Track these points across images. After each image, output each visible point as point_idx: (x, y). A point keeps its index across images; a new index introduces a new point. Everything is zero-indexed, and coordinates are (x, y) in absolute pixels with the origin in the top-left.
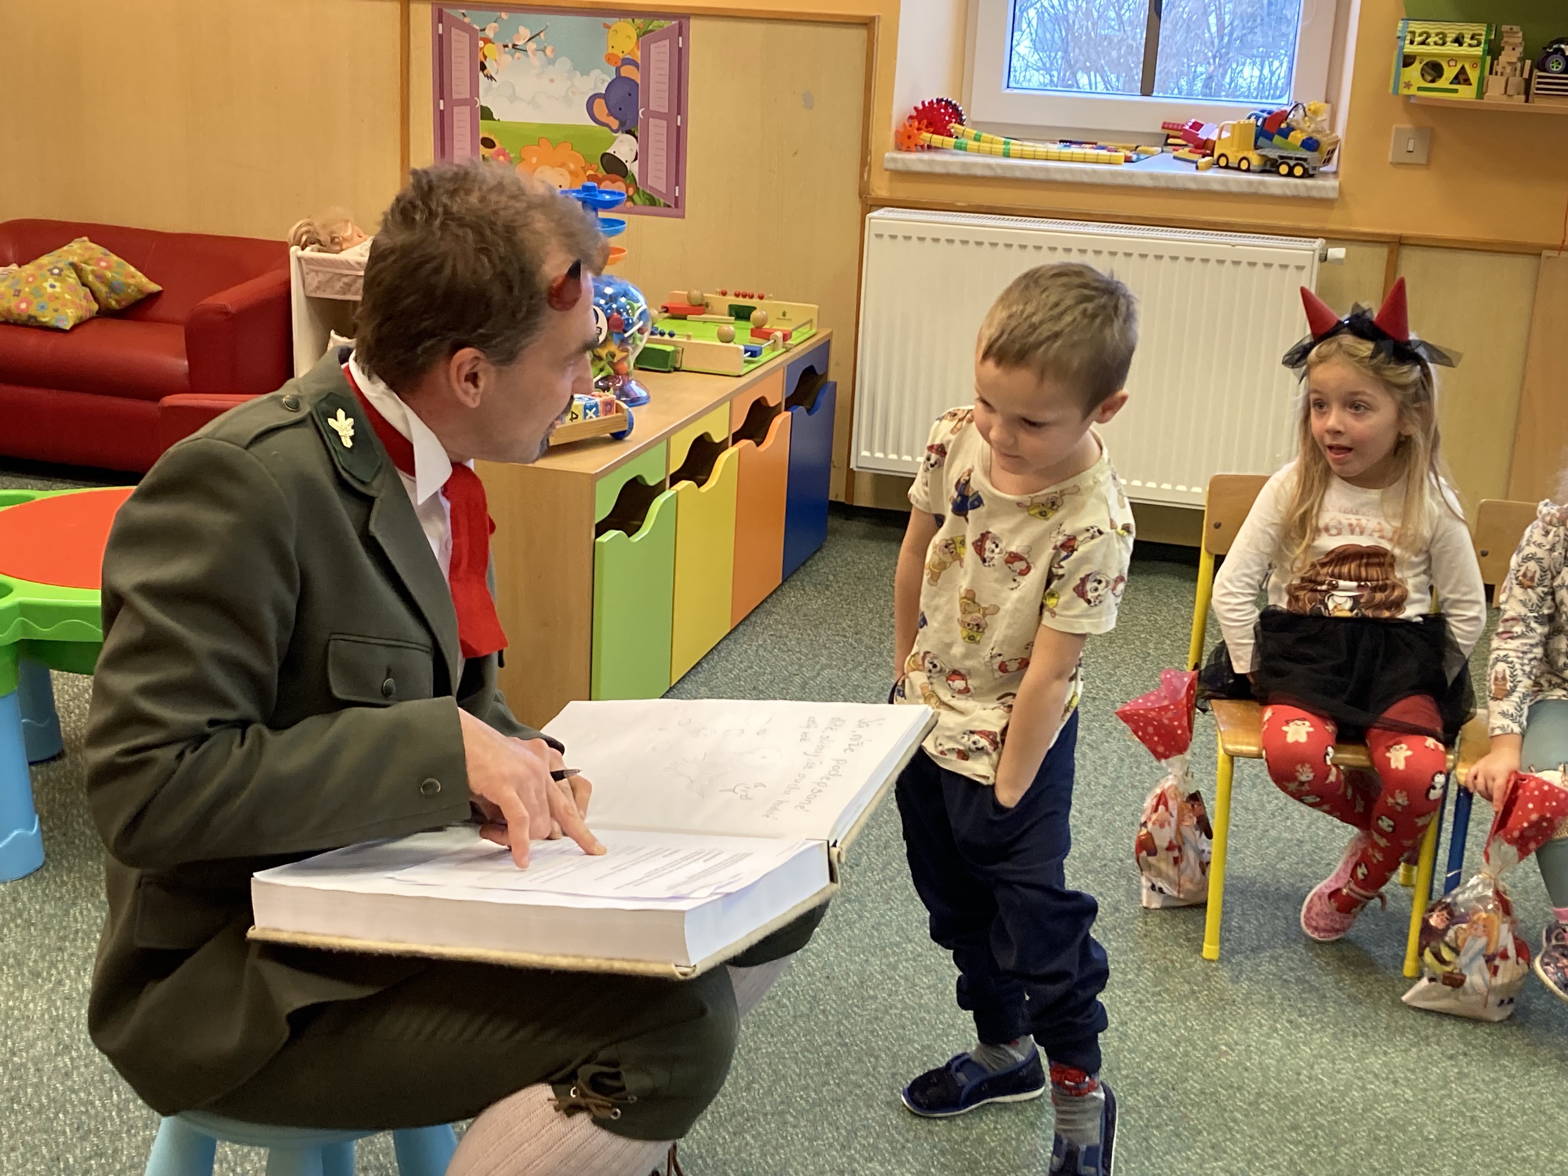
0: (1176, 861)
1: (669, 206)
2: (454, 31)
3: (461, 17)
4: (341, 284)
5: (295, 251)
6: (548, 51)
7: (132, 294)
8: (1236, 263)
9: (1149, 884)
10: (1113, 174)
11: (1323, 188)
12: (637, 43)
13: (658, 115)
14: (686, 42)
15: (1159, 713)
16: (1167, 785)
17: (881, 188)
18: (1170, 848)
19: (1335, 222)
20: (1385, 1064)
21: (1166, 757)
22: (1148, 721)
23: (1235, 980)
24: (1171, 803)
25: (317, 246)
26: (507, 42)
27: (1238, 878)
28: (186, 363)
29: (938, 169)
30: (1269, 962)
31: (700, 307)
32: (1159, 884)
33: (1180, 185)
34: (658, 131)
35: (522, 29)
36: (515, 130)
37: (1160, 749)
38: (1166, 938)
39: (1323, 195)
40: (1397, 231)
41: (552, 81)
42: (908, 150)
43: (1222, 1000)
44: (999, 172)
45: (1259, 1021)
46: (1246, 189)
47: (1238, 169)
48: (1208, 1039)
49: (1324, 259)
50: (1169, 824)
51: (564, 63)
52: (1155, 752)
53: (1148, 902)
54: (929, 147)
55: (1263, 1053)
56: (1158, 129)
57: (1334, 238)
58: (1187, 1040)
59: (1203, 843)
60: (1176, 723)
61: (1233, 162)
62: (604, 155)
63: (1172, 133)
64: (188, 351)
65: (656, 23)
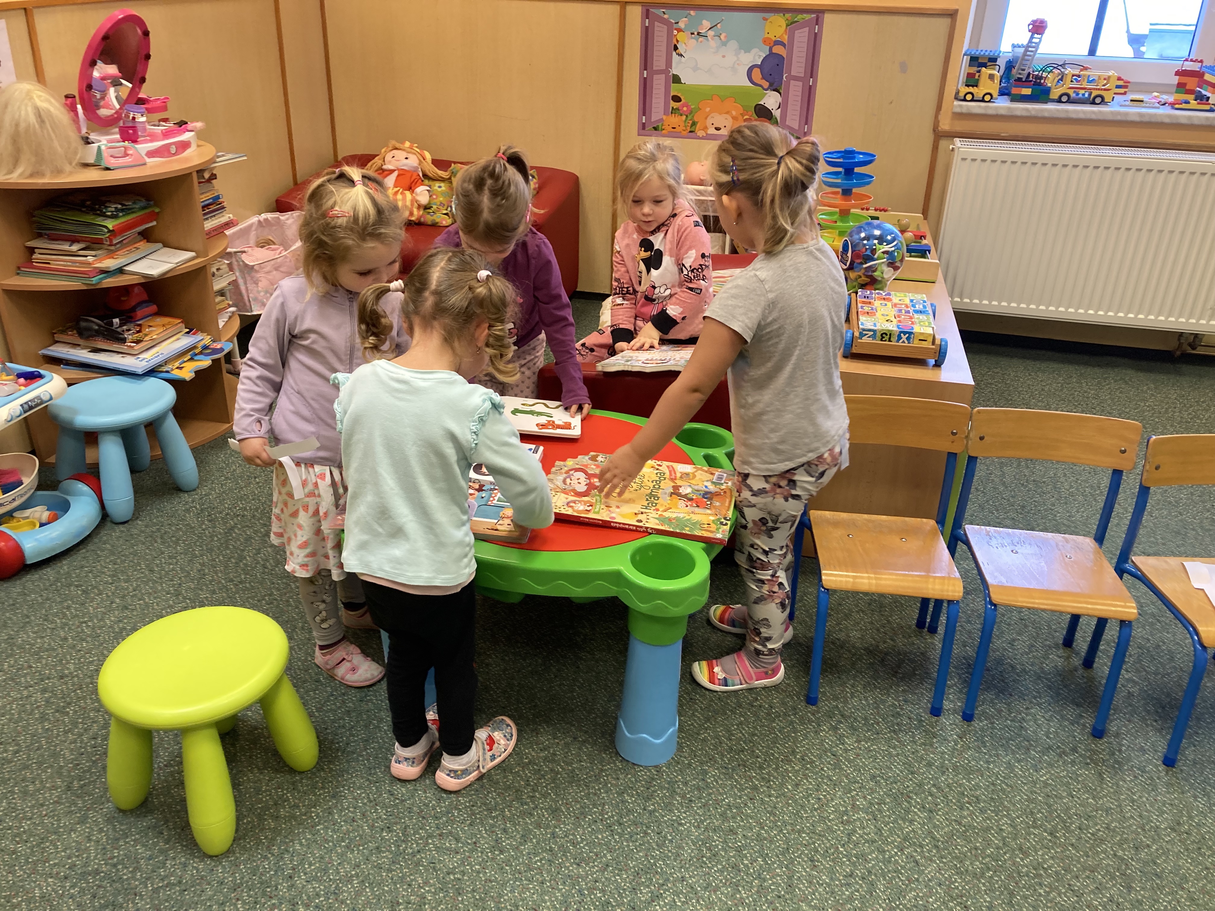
2: (657, 23)
3: (662, 15)
6: (722, 37)
12: (786, 31)
13: (796, 78)
14: (821, 29)
17: (945, 125)
26: (693, 31)
29: (989, 112)
33: (1159, 120)
34: (796, 90)
35: (705, 22)
36: (696, 90)
44: (1034, 113)
46: (1204, 122)
62: (757, 105)
65: (800, 17)
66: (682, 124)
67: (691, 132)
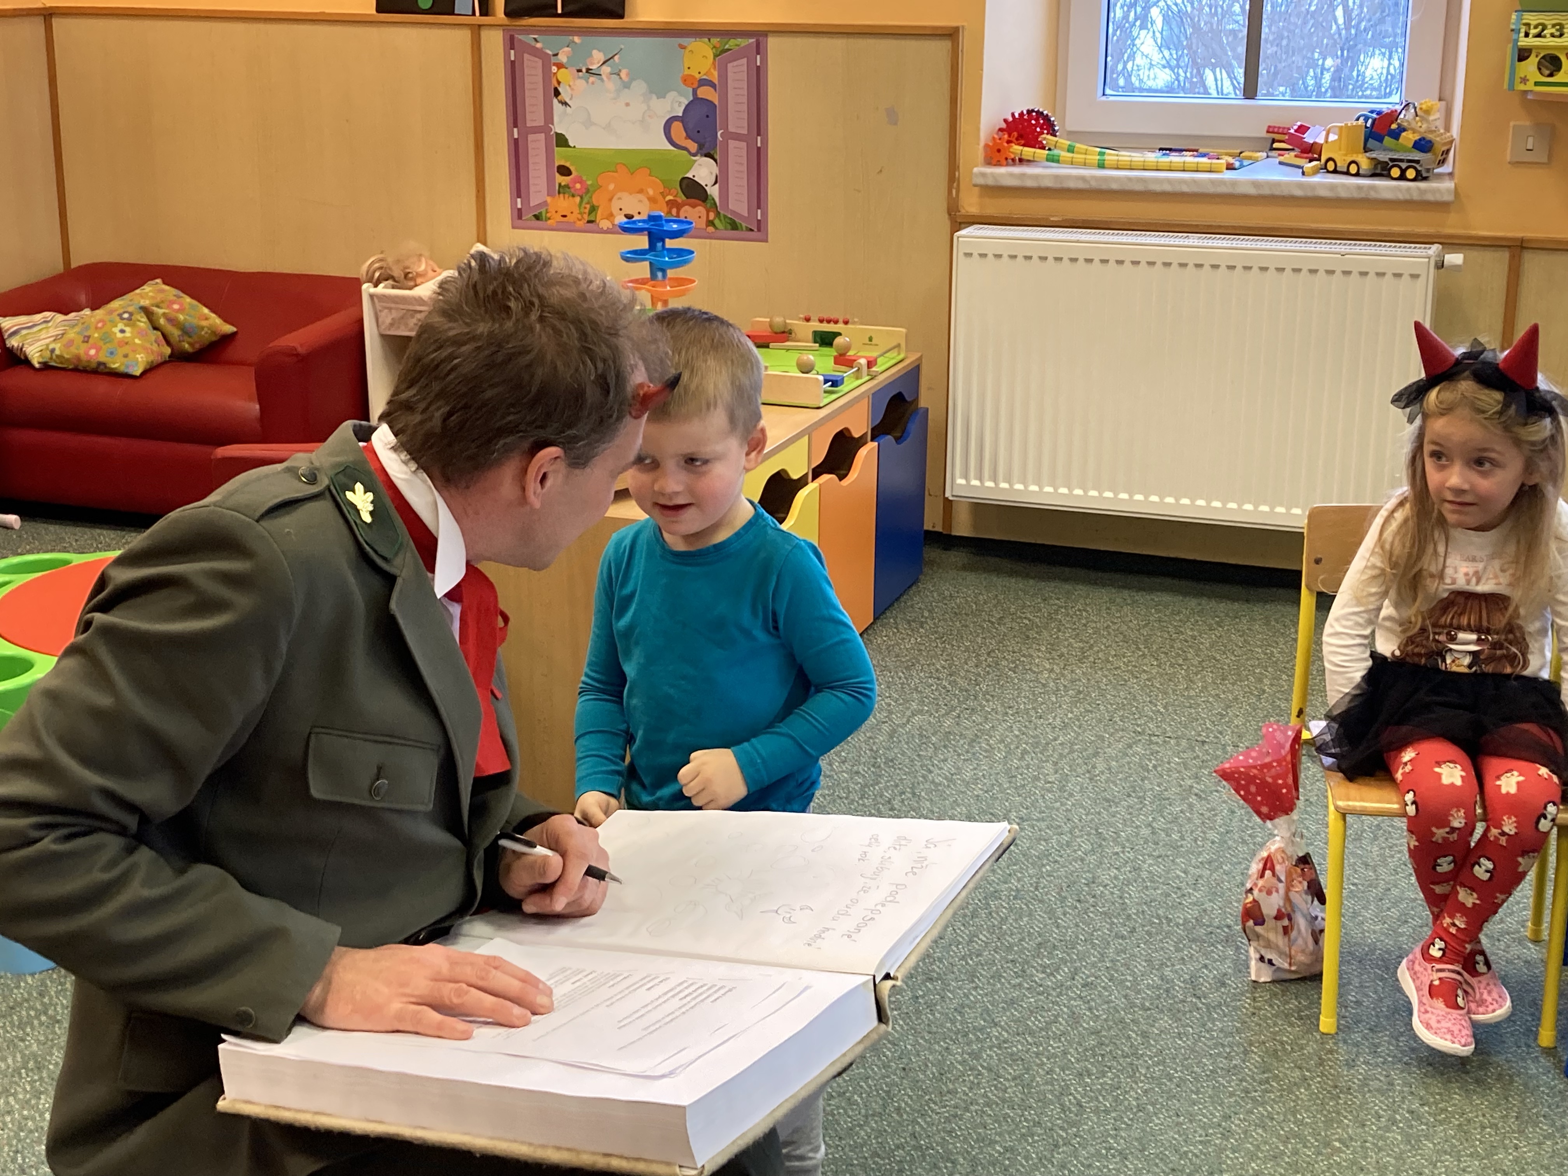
0: (1286, 931)
1: (751, 230)
2: (526, 56)
3: (534, 43)
4: (414, 321)
5: (367, 288)
6: (623, 74)
7: (206, 337)
8: (1347, 273)
9: (1258, 956)
10: (1212, 182)
11: (1438, 190)
12: (714, 63)
13: (737, 137)
14: (764, 60)
15: (1261, 770)
16: (1273, 848)
17: (970, 204)
18: (1279, 917)
19: (1452, 226)
20: (1516, 1161)
21: (1271, 819)
22: (1251, 780)
23: (1350, 1064)
24: (1278, 868)
25: (390, 282)
26: (580, 66)
27: (1356, 944)
28: (258, 407)
29: (1029, 183)
30: (1389, 1043)
31: (783, 335)
32: (1268, 956)
33: (1286, 192)
34: (737, 153)
35: (595, 52)
36: (591, 157)
37: (1265, 809)
38: (1276, 1016)
39: (1439, 198)
40: (1519, 235)
41: (627, 105)
42: (998, 164)
43: (1336, 1087)
44: (1094, 184)
45: (1376, 1112)
46: (1356, 195)
47: (1347, 173)
48: (1319, 1134)
49: (1440, 265)
50: (1277, 891)
51: (640, 86)
52: (1259, 813)
53: (1257, 975)
54: (1021, 160)
55: (1380, 1149)
56: (1264, 134)
57: (1450, 243)
58: (1296, 1136)
59: (1315, 908)
60: (1280, 782)
61: (1342, 166)
62: (684, 178)
63: (1277, 137)
64: (259, 395)
65: (732, 43)
66: (576, 211)
67: (589, 222)
